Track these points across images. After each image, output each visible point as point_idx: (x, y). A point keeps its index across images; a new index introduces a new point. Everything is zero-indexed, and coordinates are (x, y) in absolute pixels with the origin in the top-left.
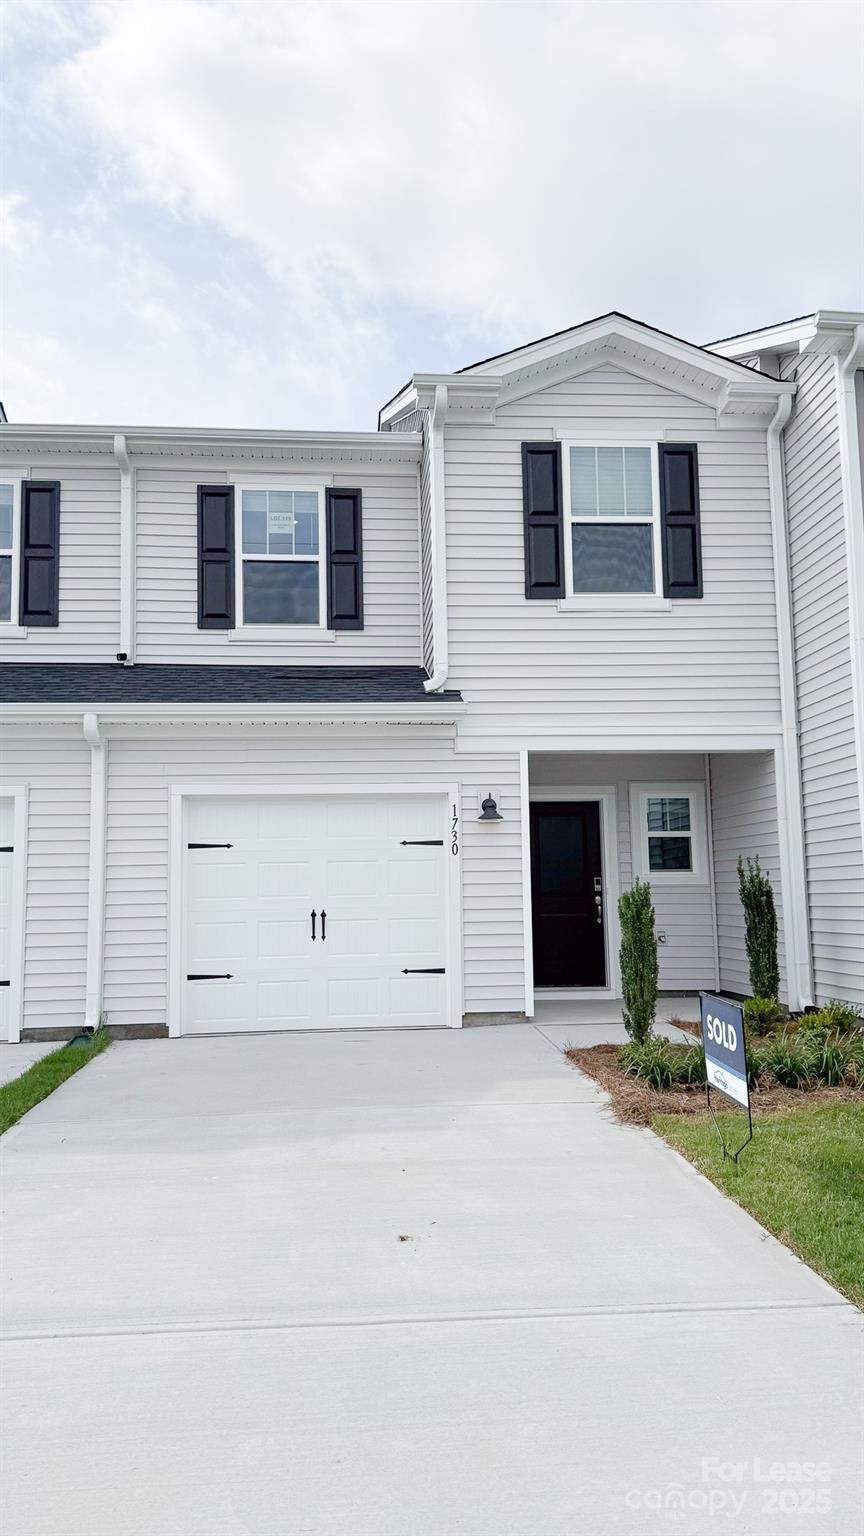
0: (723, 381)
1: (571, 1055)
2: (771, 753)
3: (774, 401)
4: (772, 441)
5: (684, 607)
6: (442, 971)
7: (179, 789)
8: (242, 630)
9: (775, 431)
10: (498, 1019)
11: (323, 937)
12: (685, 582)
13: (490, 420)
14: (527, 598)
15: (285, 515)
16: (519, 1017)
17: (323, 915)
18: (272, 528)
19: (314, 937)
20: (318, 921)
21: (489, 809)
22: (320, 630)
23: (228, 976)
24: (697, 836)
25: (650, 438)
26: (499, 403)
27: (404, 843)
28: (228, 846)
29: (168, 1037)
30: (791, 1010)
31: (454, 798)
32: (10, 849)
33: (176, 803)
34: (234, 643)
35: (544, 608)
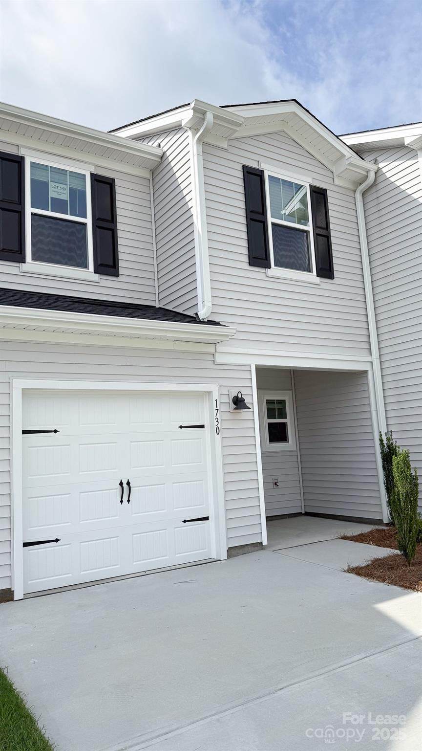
2: (366, 372)
4: (359, 196)
5: (325, 283)
6: (207, 519)
8: (30, 264)
9: (361, 191)
10: (246, 549)
11: (129, 501)
12: (326, 270)
13: (225, 146)
14: (250, 265)
15: (62, 186)
16: (259, 546)
17: (128, 483)
18: (52, 194)
19: (122, 502)
20: (125, 488)
22: (89, 273)
23: (57, 540)
24: (289, 421)
25: (306, 181)
27: (181, 427)
28: (56, 431)
29: (12, 600)
31: (216, 396)
33: (17, 396)
34: (25, 274)
35: (258, 273)
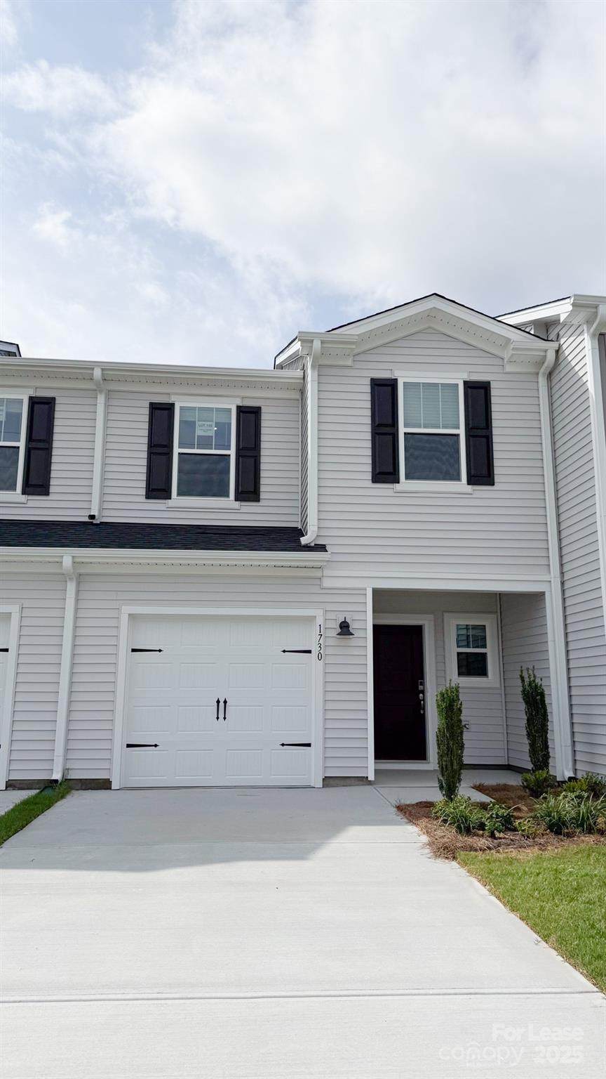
0: (508, 340)
1: (401, 808)
2: (543, 594)
3: (542, 354)
4: (542, 381)
5: (482, 491)
6: (309, 745)
7: (127, 610)
8: (176, 500)
9: (544, 374)
10: (348, 781)
11: (225, 718)
12: (482, 474)
13: (349, 363)
14: (373, 482)
15: (209, 423)
16: (363, 780)
17: (225, 702)
18: (199, 432)
19: (218, 718)
20: (222, 706)
21: (345, 629)
22: (230, 501)
23: (156, 746)
24: (491, 651)
25: (458, 378)
26: (356, 351)
27: (284, 651)
28: (160, 651)
29: (111, 789)
30: (558, 780)
31: (320, 620)
32: (7, 650)
33: (124, 619)
34: (170, 509)
35: (384, 489)
